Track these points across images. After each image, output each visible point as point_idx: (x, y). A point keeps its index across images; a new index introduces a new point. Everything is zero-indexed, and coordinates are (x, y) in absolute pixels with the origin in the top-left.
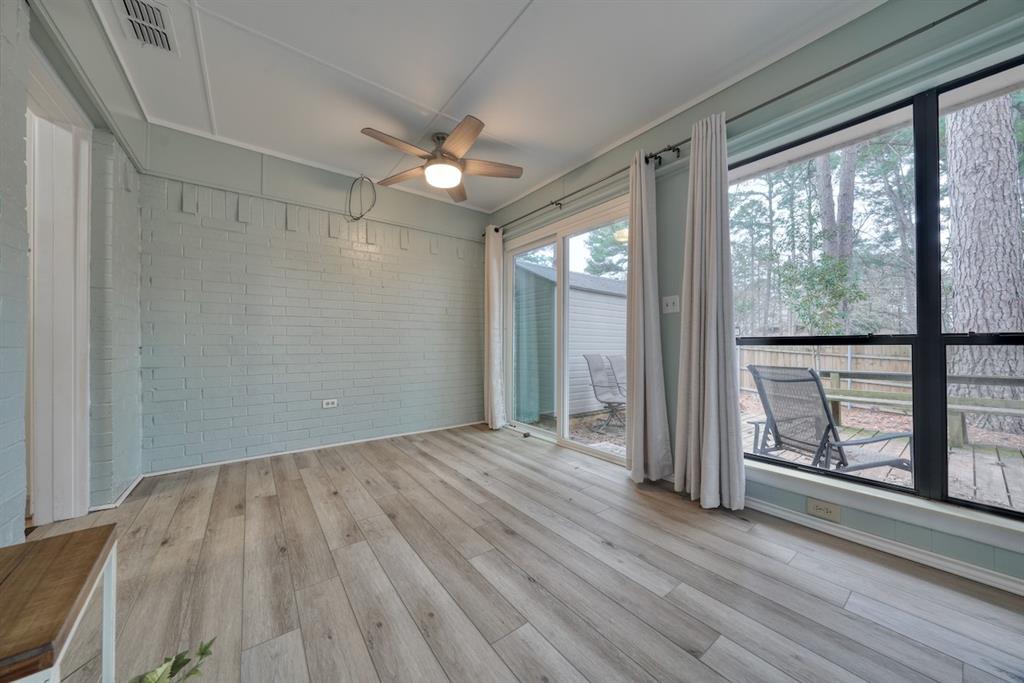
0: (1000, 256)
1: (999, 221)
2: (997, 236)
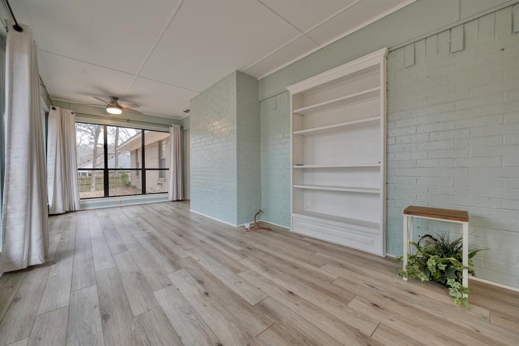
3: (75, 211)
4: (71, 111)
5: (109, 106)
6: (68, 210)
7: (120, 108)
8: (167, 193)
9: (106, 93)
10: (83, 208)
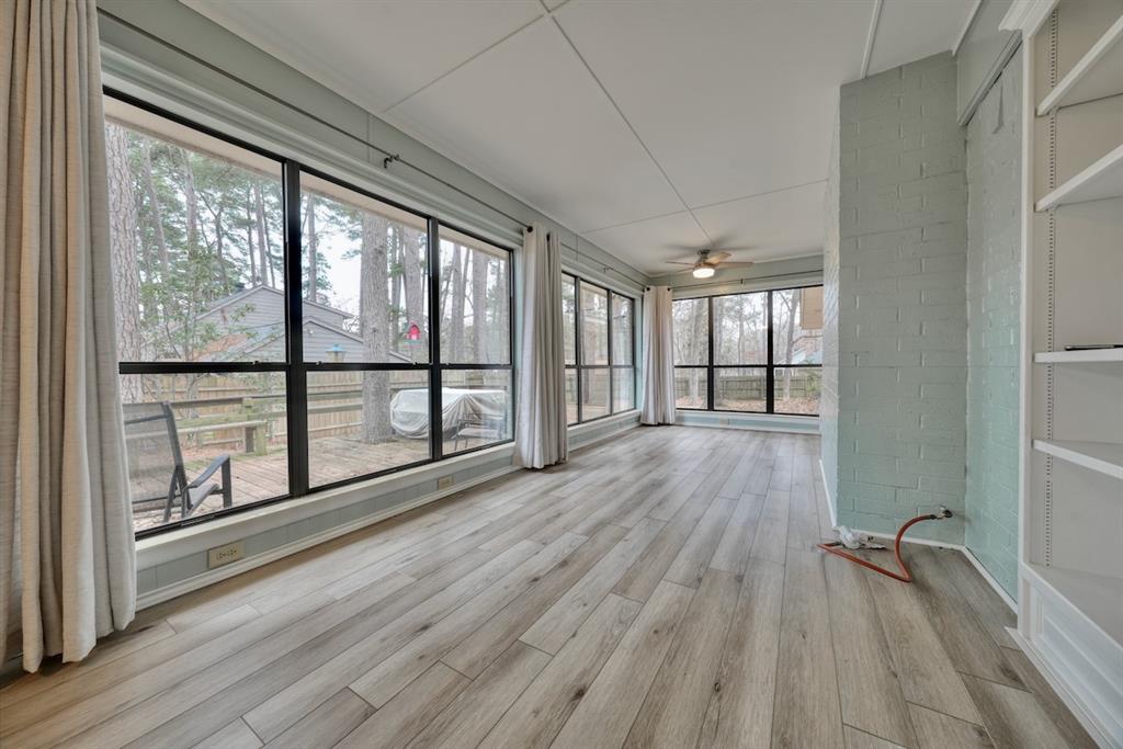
0: (123, 286)
1: (122, 253)
2: (120, 267)
3: (669, 425)
4: (666, 287)
5: (698, 266)
6: (661, 421)
7: (710, 265)
8: (818, 416)
9: (689, 250)
10: (680, 422)
